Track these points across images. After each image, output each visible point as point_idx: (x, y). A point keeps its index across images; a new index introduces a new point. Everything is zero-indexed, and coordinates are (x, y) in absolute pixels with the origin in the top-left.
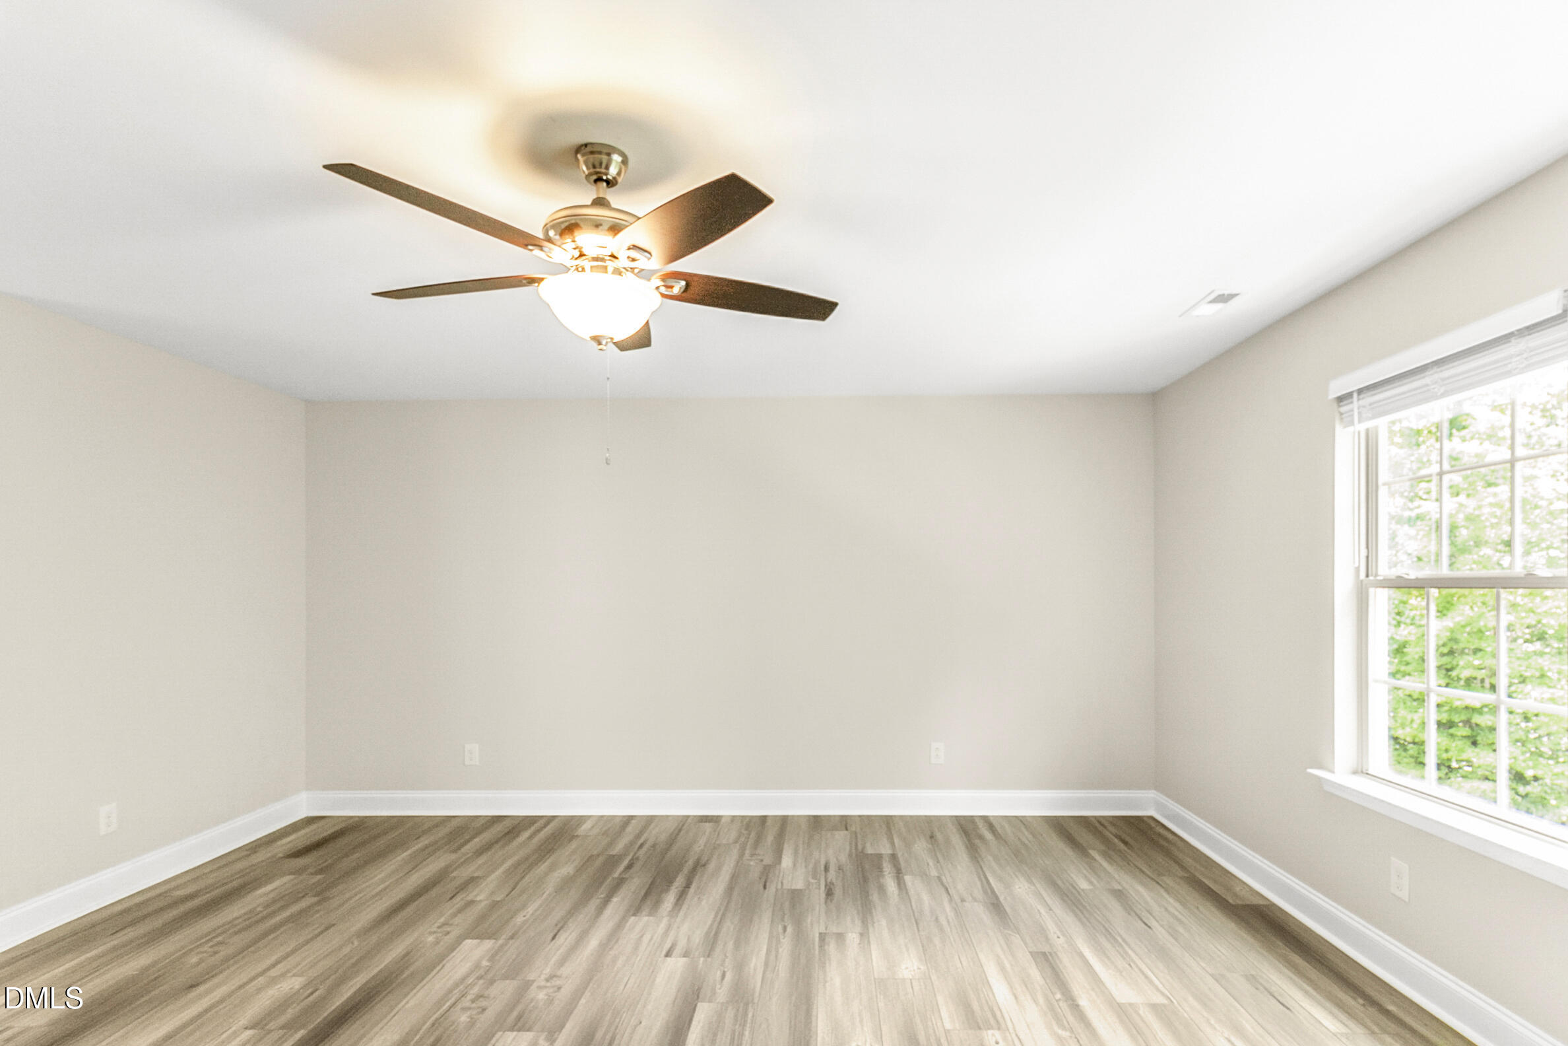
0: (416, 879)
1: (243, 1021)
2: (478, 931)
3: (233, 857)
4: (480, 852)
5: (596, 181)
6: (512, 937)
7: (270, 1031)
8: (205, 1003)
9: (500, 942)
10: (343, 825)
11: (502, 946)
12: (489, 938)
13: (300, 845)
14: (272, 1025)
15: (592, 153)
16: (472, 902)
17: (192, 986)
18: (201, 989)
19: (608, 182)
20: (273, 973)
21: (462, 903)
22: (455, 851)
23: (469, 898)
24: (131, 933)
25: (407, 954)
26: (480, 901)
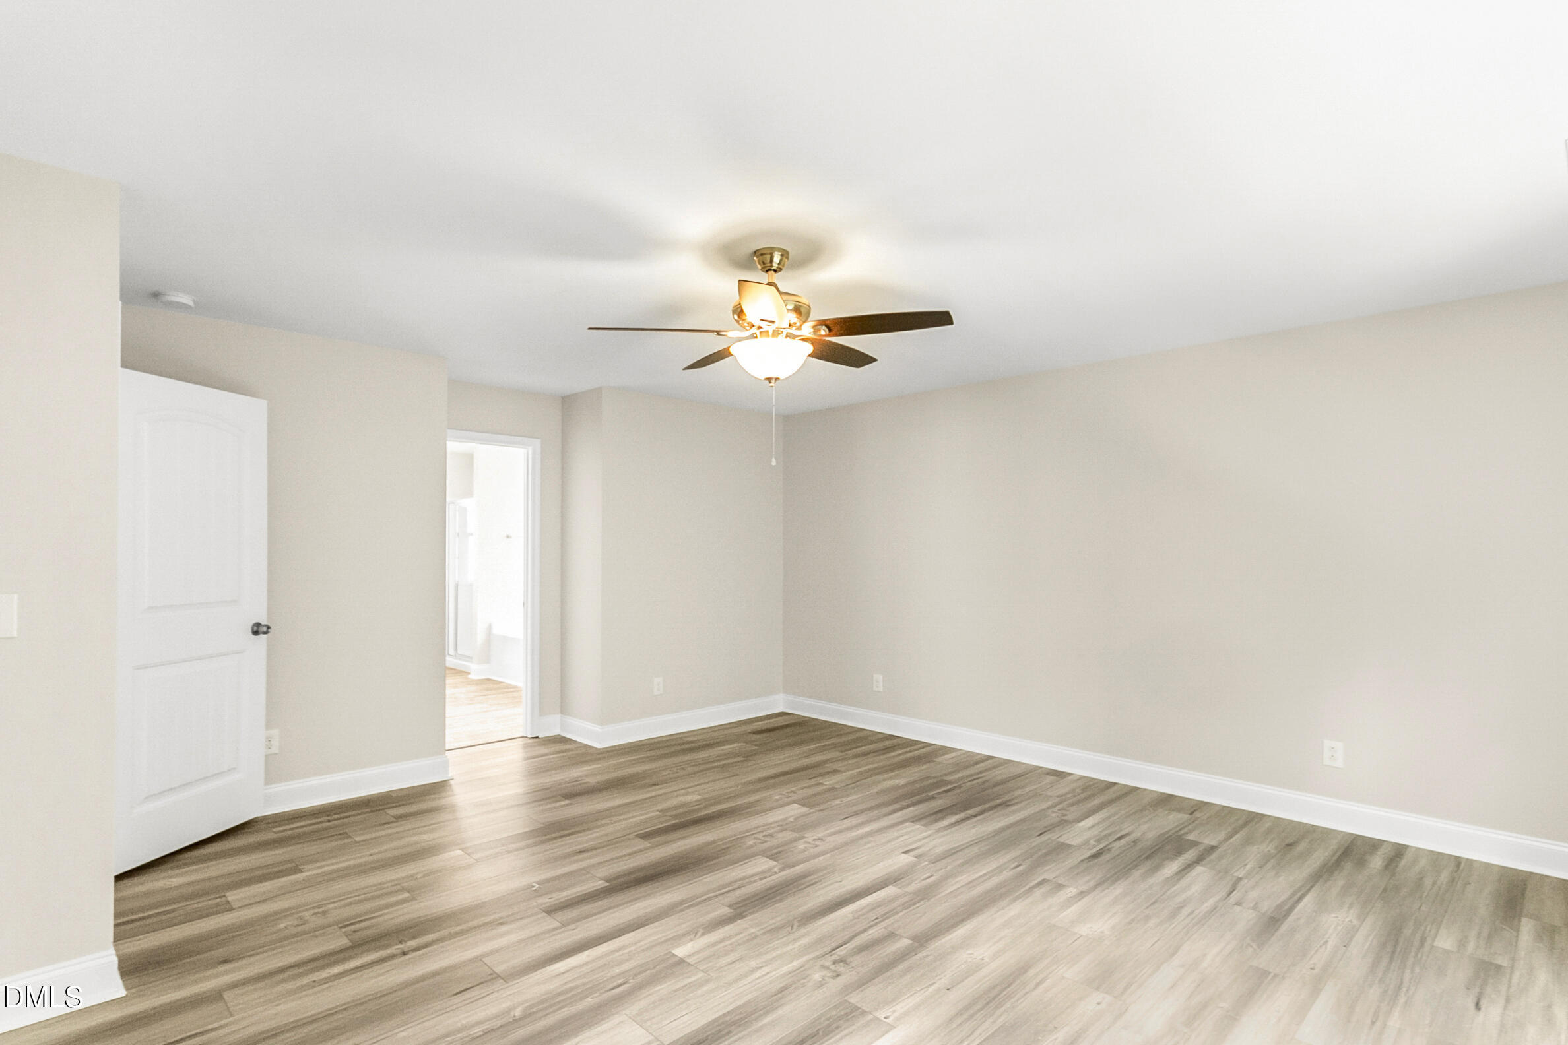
0: (806, 761)
1: (660, 808)
2: (803, 802)
3: (725, 727)
4: (856, 756)
5: (767, 271)
6: (819, 811)
7: (666, 816)
8: (653, 794)
9: (811, 811)
10: (797, 720)
11: (810, 813)
12: (808, 807)
13: (765, 727)
14: (668, 814)
15: (762, 255)
16: (821, 784)
17: (655, 785)
18: (657, 787)
19: (775, 271)
20: (689, 790)
21: (816, 783)
22: (842, 752)
23: (821, 781)
24: (653, 753)
25: (758, 801)
26: (826, 785)
